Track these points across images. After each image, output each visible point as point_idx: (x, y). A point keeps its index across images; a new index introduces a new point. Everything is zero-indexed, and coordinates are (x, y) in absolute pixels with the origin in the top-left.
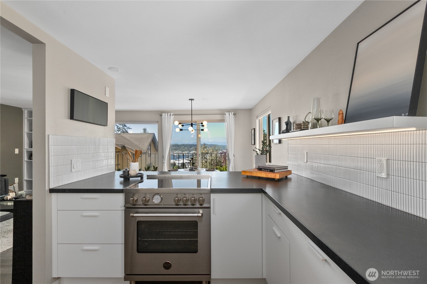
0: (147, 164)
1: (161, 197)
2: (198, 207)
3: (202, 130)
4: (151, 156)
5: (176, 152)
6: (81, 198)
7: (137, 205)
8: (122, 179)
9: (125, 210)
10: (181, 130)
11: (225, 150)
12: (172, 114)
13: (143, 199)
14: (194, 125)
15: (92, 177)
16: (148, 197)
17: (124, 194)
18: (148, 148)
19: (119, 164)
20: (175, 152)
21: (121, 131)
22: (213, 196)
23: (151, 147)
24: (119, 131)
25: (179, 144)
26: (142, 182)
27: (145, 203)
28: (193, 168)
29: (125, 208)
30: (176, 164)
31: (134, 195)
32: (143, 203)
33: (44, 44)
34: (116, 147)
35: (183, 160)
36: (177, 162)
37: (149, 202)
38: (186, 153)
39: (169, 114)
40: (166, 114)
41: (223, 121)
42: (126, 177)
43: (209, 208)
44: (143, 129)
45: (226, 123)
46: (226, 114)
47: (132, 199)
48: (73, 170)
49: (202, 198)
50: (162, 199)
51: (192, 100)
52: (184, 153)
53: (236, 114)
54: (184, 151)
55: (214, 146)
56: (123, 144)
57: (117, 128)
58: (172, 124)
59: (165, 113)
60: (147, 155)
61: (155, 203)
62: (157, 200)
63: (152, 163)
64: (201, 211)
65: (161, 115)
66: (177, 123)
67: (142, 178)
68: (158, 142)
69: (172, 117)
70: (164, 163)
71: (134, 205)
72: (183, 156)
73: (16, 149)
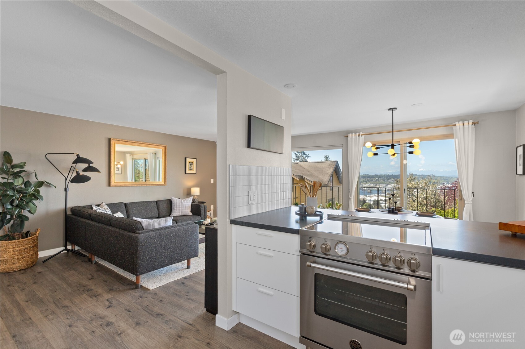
0: (328, 200)
1: (347, 248)
2: (408, 274)
3: (411, 153)
4: (334, 189)
5: (366, 185)
6: (257, 233)
7: (315, 252)
8: (298, 217)
9: (300, 255)
10: (376, 154)
11: (448, 184)
12: (361, 133)
13: (322, 246)
14: (396, 146)
15: (268, 211)
16: (329, 244)
17: (300, 235)
18: (330, 180)
19: (297, 198)
20: (364, 185)
21: (300, 160)
22: (436, 260)
23: (334, 178)
24: (297, 160)
25: (370, 174)
26: (321, 223)
27: (325, 252)
28: (395, 209)
29: (300, 253)
30: (366, 200)
31: (311, 238)
32: (323, 251)
33: (226, 72)
34: (292, 177)
35: (378, 196)
36: (368, 199)
37: (331, 251)
38: (381, 186)
39: (358, 134)
40: (354, 134)
41: (450, 136)
42: (303, 215)
43: (429, 279)
44: (325, 156)
45: (457, 140)
46: (457, 124)
47: (309, 244)
48: (250, 202)
49: (414, 261)
50: (348, 250)
51: (394, 110)
52: (378, 186)
53: (478, 123)
54: (378, 184)
55: (430, 177)
56: (300, 174)
57: (296, 156)
58: (362, 147)
59: (352, 133)
60: (328, 188)
61: (339, 254)
62: (341, 250)
63: (334, 198)
64: (413, 281)
65: (346, 137)
66: (369, 145)
67: (321, 218)
68: (342, 173)
69: (362, 138)
70: (351, 199)
71: (311, 252)
72: (377, 191)
73: (212, 179)
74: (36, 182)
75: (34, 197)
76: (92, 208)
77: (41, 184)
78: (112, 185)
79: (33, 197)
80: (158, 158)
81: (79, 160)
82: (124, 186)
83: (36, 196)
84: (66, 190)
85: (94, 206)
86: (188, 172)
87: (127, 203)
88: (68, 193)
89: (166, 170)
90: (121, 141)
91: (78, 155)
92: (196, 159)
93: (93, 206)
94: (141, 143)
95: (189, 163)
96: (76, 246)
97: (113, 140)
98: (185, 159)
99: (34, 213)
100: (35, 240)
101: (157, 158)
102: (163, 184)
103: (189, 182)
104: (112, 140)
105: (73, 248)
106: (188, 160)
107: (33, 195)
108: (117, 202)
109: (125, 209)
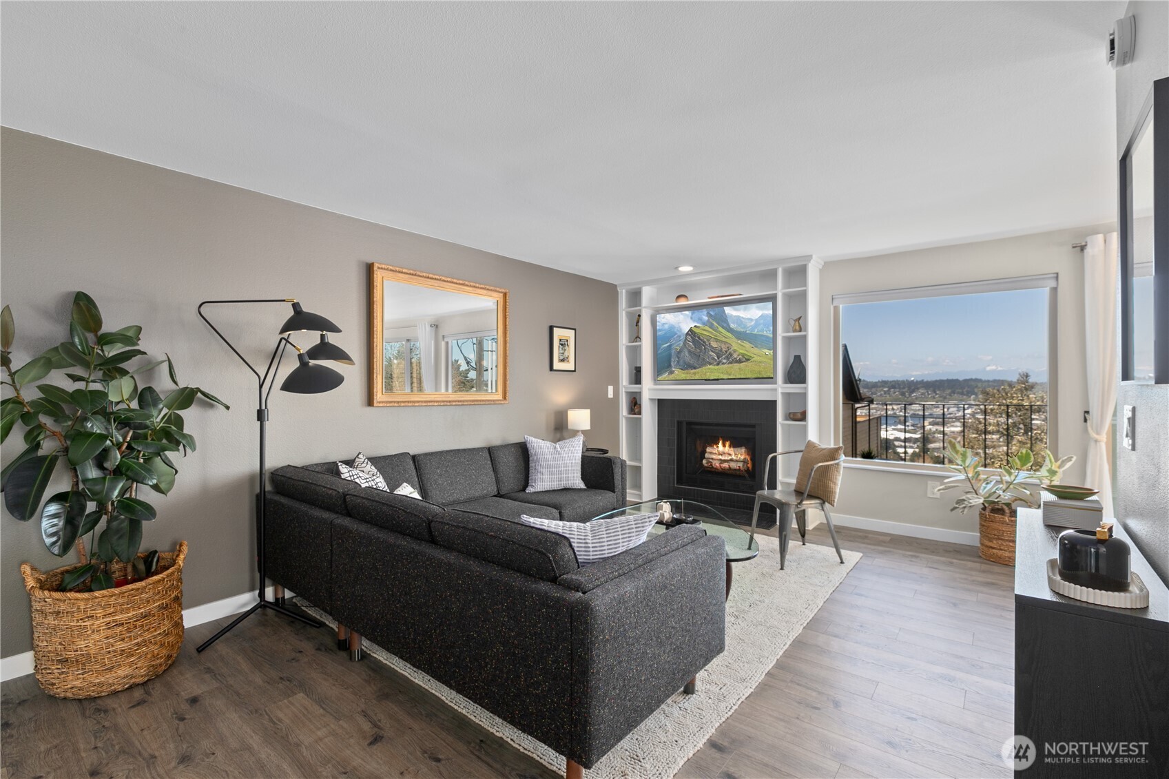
65: (1079, 246)
73: (609, 387)
74: (174, 391)
75: (167, 439)
76: (338, 473)
77: (188, 397)
78: (378, 402)
79: (164, 441)
80: (444, 337)
81: (300, 320)
82: (406, 404)
83: (173, 436)
84: (261, 415)
85: (344, 466)
86: (557, 365)
87: (419, 455)
88: (267, 424)
89: (508, 361)
90: (399, 272)
91: (296, 306)
92: (575, 329)
93: (340, 467)
94: (447, 281)
95: (560, 340)
96: (286, 591)
97: (379, 268)
98: (551, 328)
99: (168, 491)
100: (175, 583)
101: (441, 338)
102: (501, 398)
103: (560, 394)
104: (375, 268)
105: (280, 596)
106: (558, 333)
107: (166, 433)
108: (394, 453)
109: (414, 473)
